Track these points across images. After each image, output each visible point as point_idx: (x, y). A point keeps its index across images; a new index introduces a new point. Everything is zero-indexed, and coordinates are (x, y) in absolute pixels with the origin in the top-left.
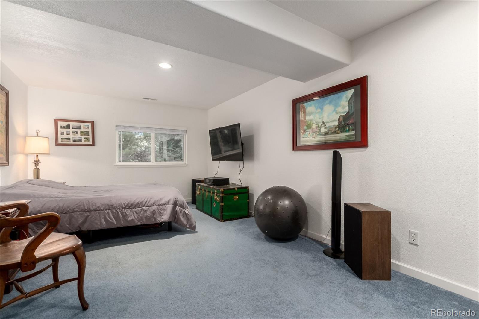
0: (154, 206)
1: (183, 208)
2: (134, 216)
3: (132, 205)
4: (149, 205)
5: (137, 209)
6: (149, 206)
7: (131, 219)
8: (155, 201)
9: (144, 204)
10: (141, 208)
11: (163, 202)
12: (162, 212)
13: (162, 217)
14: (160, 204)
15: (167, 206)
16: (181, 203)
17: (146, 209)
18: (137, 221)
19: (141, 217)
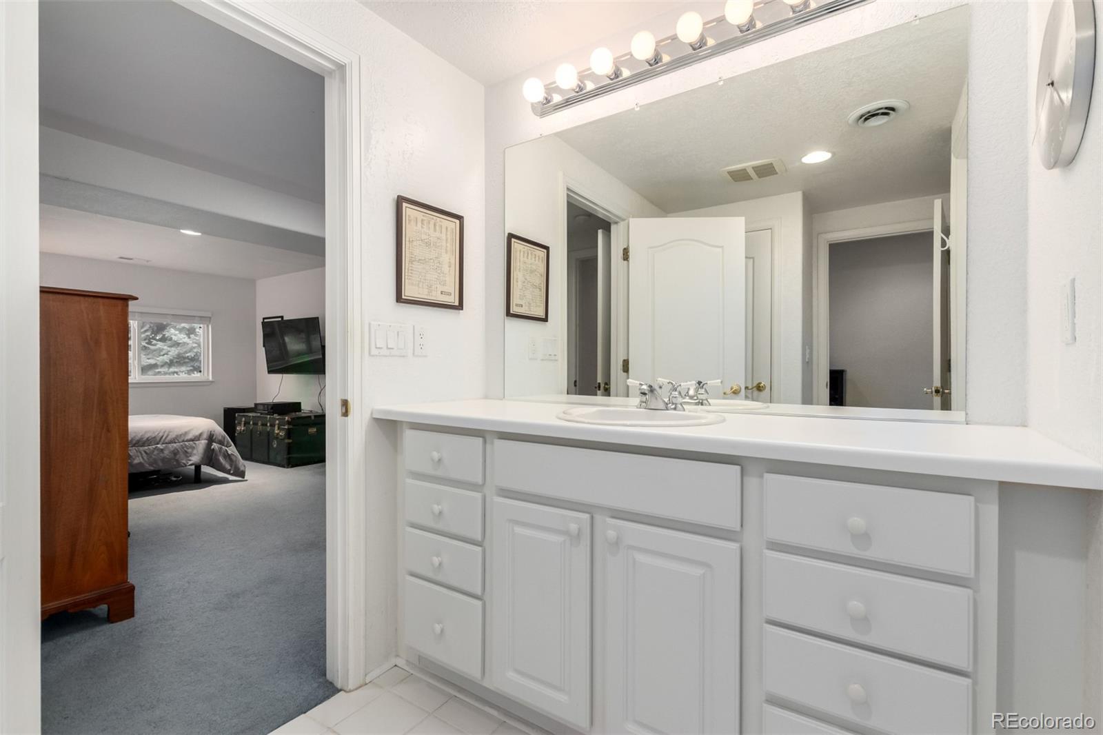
0: (175, 443)
1: (223, 445)
2: (143, 458)
3: (138, 441)
4: (167, 441)
5: (146, 448)
6: (167, 443)
7: (139, 461)
8: (177, 436)
9: (158, 439)
10: (154, 447)
11: (190, 436)
12: (189, 450)
13: (190, 458)
14: (185, 439)
15: (197, 442)
16: (220, 438)
17: (162, 447)
18: (147, 465)
19: (155, 460)
